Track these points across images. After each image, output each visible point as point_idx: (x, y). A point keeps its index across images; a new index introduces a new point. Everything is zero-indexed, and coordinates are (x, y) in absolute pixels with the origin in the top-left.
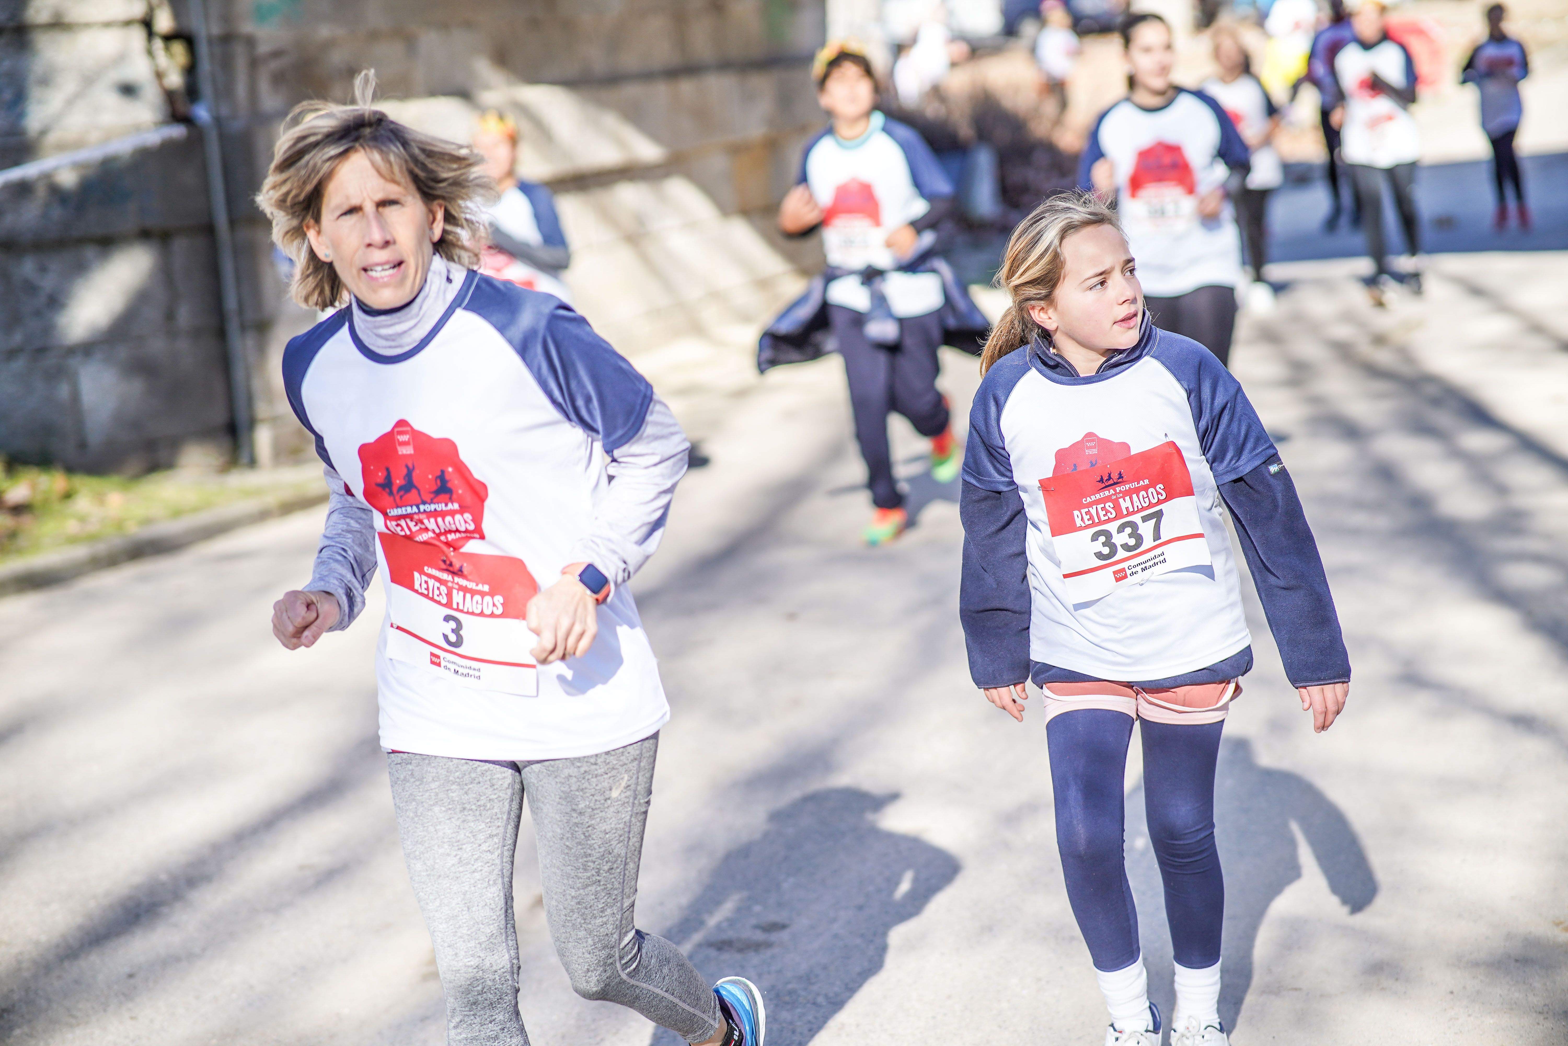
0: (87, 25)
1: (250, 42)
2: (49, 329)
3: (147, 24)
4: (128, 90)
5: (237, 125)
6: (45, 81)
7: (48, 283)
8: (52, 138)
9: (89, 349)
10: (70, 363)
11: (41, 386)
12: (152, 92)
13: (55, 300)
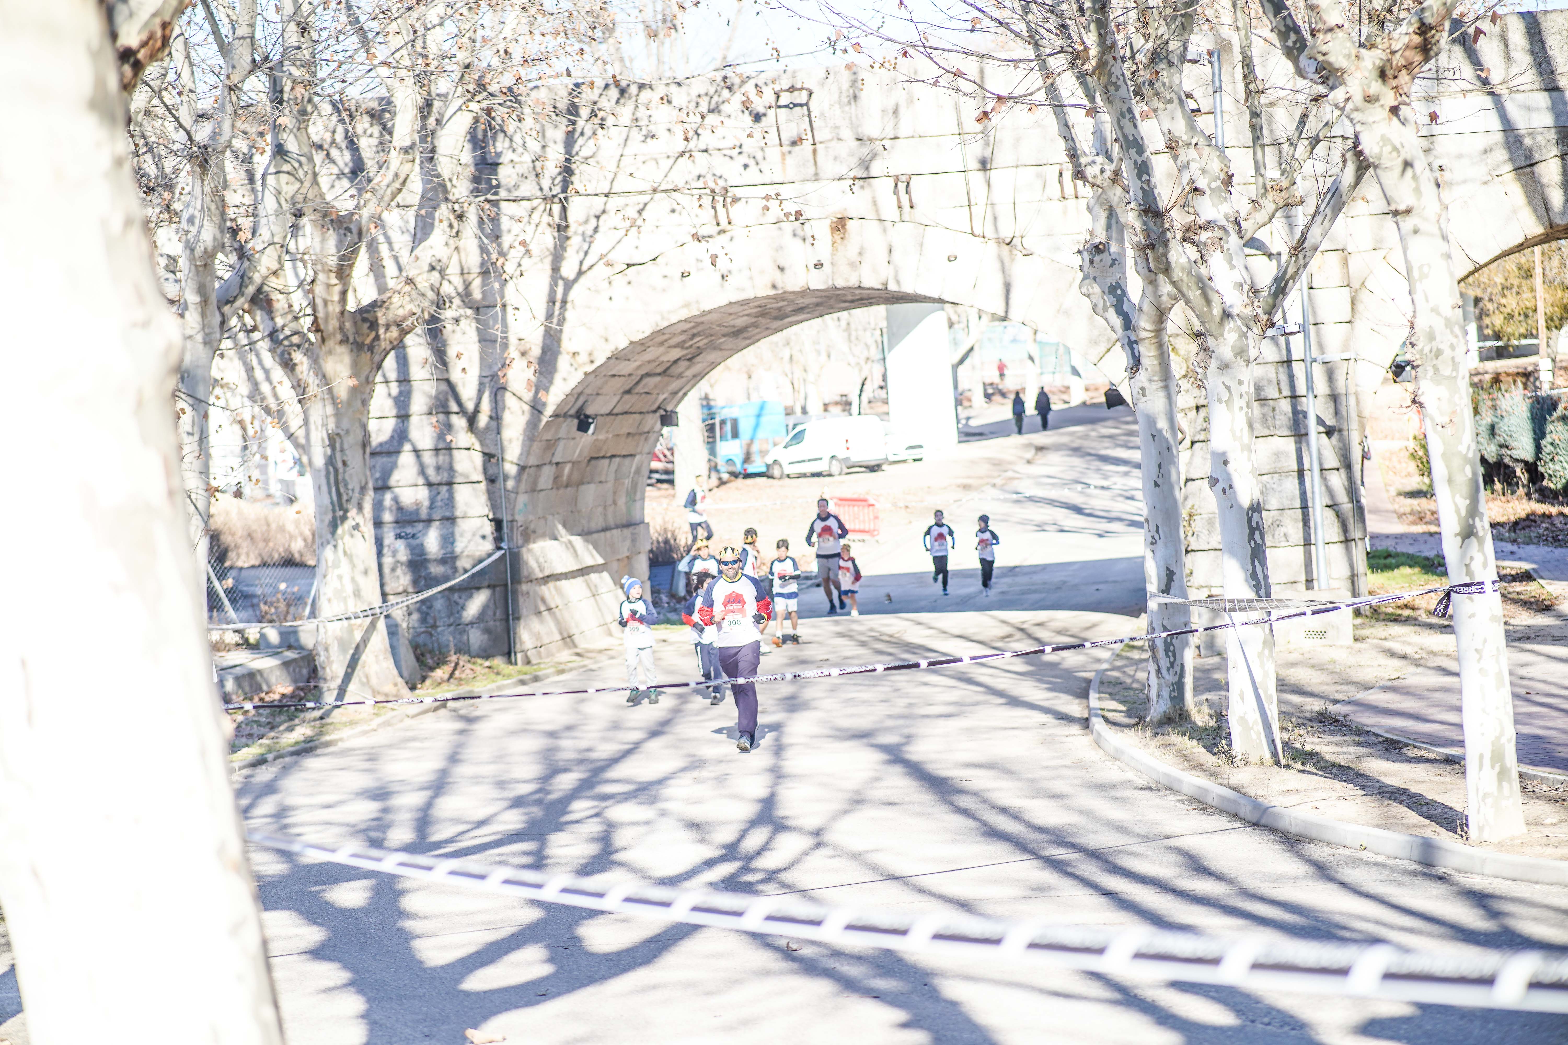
0: (471, 517)
1: (517, 521)
2: (460, 618)
3: (487, 516)
4: (484, 538)
5: (516, 550)
6: (461, 536)
7: (461, 601)
8: (465, 554)
9: (472, 623)
10: (467, 628)
11: (458, 637)
12: (490, 538)
13: (463, 608)
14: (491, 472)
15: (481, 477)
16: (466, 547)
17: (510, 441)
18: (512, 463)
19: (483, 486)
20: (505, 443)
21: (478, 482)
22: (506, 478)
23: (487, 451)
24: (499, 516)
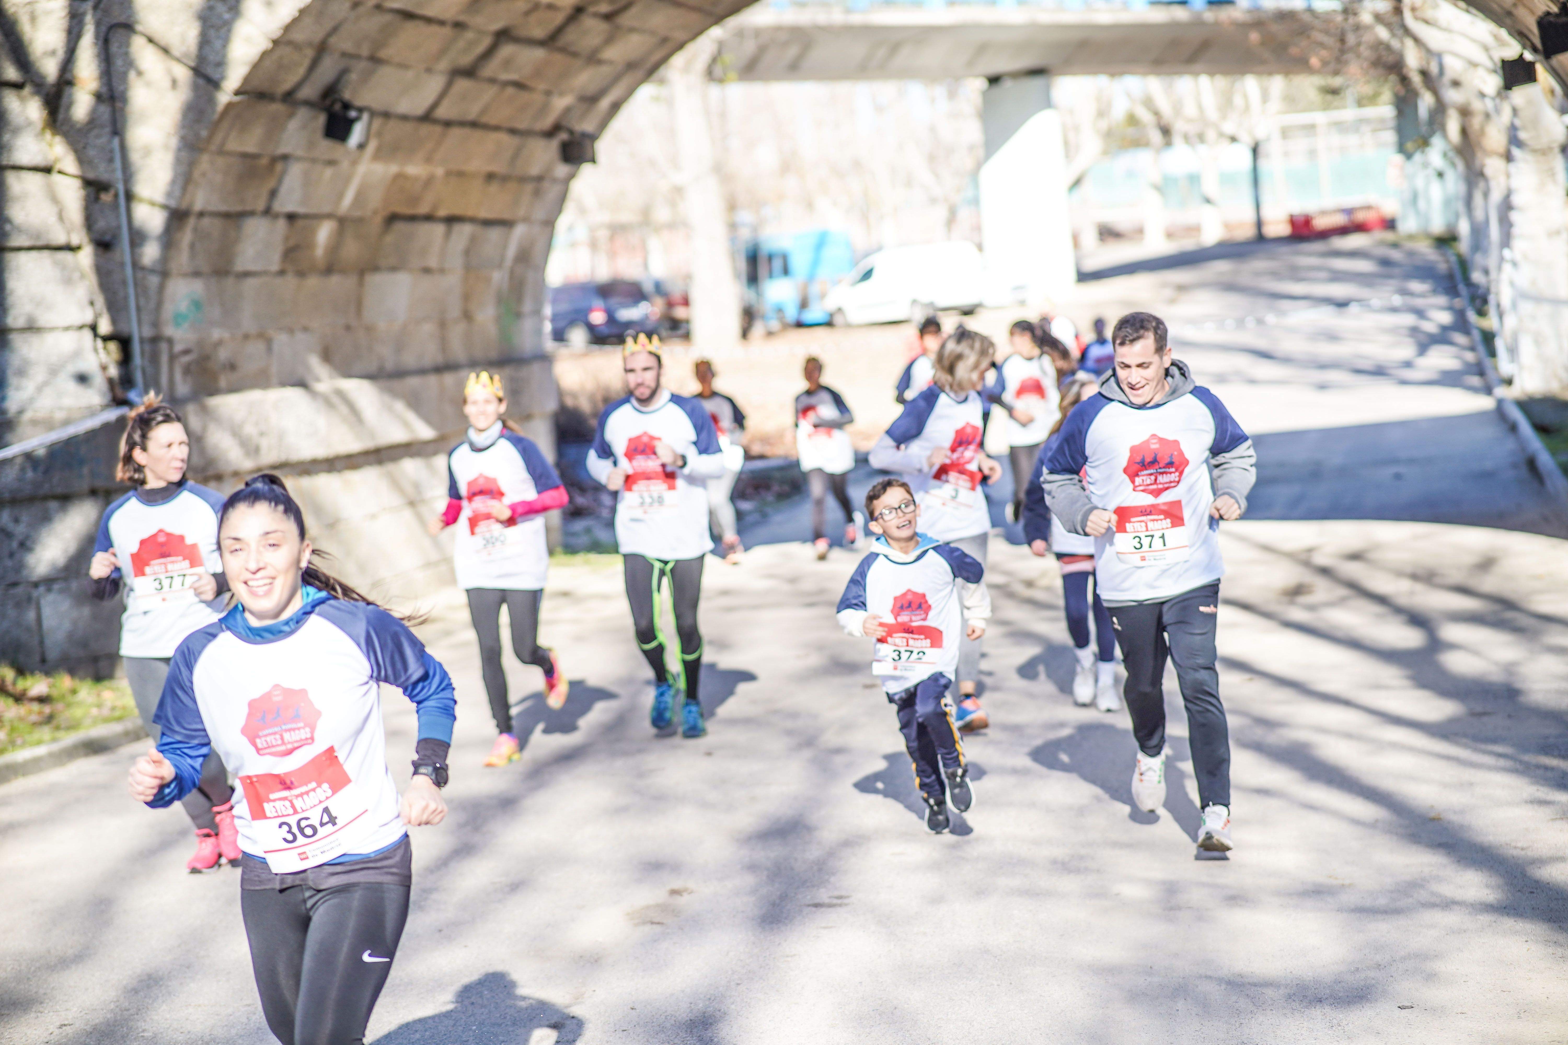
0: (52, 329)
1: (170, 341)
2: (20, 567)
3: (94, 328)
4: (82, 379)
6: (21, 373)
7: (20, 530)
8: (27, 416)
9: (48, 582)
10: (35, 593)
11: (11, 612)
12: (99, 381)
13: (26, 545)
14: (101, 224)
15: (78, 237)
16: (31, 400)
17: (147, 152)
18: (153, 204)
19: (86, 257)
20: (135, 157)
21: (69, 248)
22: (138, 237)
23: (91, 175)
24: (124, 328)
